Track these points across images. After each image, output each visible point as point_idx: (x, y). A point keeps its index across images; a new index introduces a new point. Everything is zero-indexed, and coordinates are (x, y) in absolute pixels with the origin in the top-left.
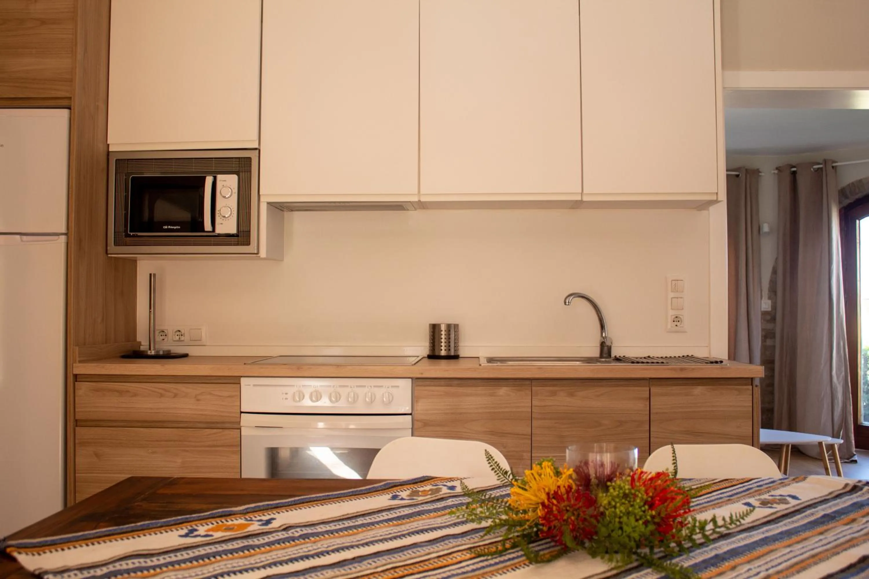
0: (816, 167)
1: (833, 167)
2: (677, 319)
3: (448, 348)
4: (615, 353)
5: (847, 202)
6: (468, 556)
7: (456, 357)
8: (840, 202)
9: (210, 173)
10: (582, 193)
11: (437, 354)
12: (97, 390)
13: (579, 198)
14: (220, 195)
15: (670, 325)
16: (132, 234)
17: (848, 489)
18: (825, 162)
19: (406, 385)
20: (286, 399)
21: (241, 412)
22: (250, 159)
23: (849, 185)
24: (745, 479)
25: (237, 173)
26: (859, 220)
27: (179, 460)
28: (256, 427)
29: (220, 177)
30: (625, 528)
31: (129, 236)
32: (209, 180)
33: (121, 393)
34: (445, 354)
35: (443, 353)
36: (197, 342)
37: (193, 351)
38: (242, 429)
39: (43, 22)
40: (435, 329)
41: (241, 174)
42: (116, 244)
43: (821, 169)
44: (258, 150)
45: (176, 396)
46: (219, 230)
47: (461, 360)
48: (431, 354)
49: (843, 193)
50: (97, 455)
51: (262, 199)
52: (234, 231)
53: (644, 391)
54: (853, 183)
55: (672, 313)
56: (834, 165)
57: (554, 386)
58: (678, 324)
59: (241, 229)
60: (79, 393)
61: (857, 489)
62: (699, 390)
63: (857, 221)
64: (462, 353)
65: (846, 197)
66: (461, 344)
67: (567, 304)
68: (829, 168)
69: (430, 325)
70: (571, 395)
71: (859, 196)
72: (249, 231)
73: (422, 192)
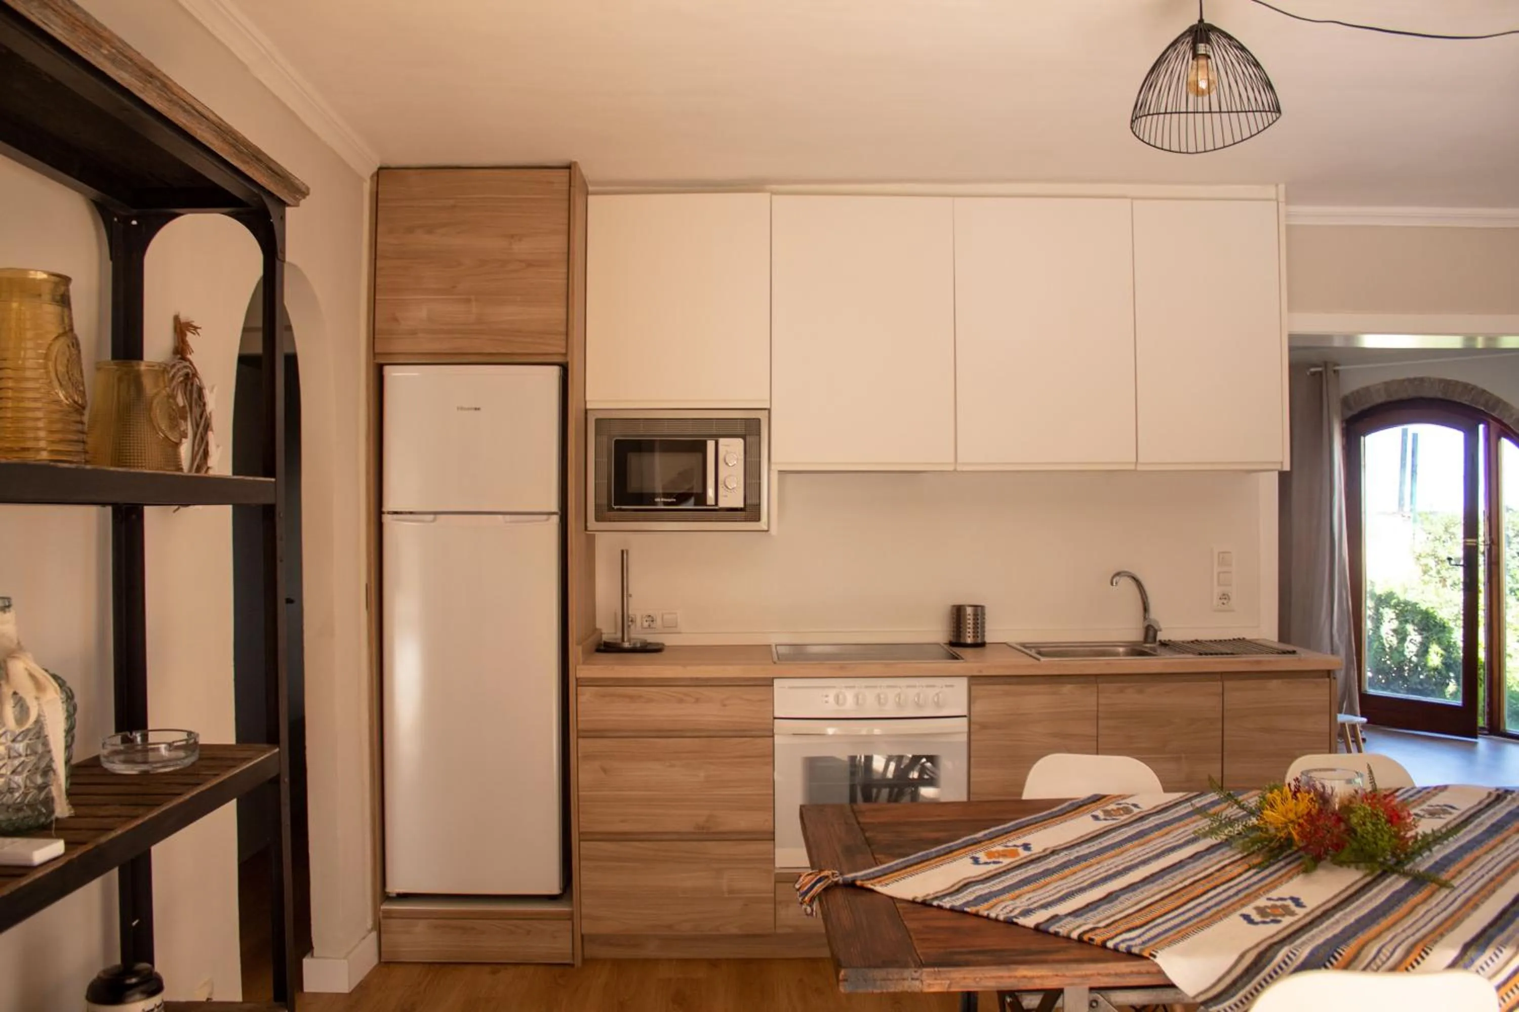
0: (1313, 370)
1: (1335, 371)
2: (1225, 597)
3: (975, 636)
4: (1161, 636)
5: (1350, 414)
6: (1240, 870)
7: (982, 645)
8: (1342, 415)
9: (711, 436)
10: (1136, 463)
11: (962, 641)
12: (604, 696)
13: (1132, 467)
14: (723, 462)
15: (1216, 601)
16: (616, 507)
17: (1493, 797)
18: (1325, 364)
19: (962, 685)
20: (827, 702)
21: (775, 718)
22: (759, 420)
23: (1352, 393)
24: (1389, 789)
25: (744, 437)
26: (1364, 436)
27: (702, 774)
28: (794, 734)
29: (722, 441)
30: (1380, 843)
31: (613, 510)
32: (711, 445)
33: (632, 698)
34: (972, 642)
35: (969, 641)
36: (672, 628)
37: (668, 640)
38: (776, 737)
39: (530, 264)
40: (958, 612)
41: (748, 438)
42: (598, 519)
43: (1320, 373)
44: (769, 410)
45: (697, 700)
46: (722, 504)
47: (988, 649)
48: (954, 641)
49: (1346, 402)
50: (605, 770)
51: (773, 467)
52: (741, 505)
53: (1216, 686)
54: (1358, 392)
55: (1217, 591)
56: (1337, 368)
57: (1122, 682)
58: (1225, 602)
59: (748, 502)
60: (582, 699)
61: (1501, 798)
62: (1274, 684)
63: (1362, 438)
64: (989, 639)
65: (1350, 408)
66: (988, 627)
67: (1114, 584)
68: (1330, 373)
69: (954, 606)
70: (1141, 692)
71: (1367, 406)
72: (759, 505)
73: (959, 461)
